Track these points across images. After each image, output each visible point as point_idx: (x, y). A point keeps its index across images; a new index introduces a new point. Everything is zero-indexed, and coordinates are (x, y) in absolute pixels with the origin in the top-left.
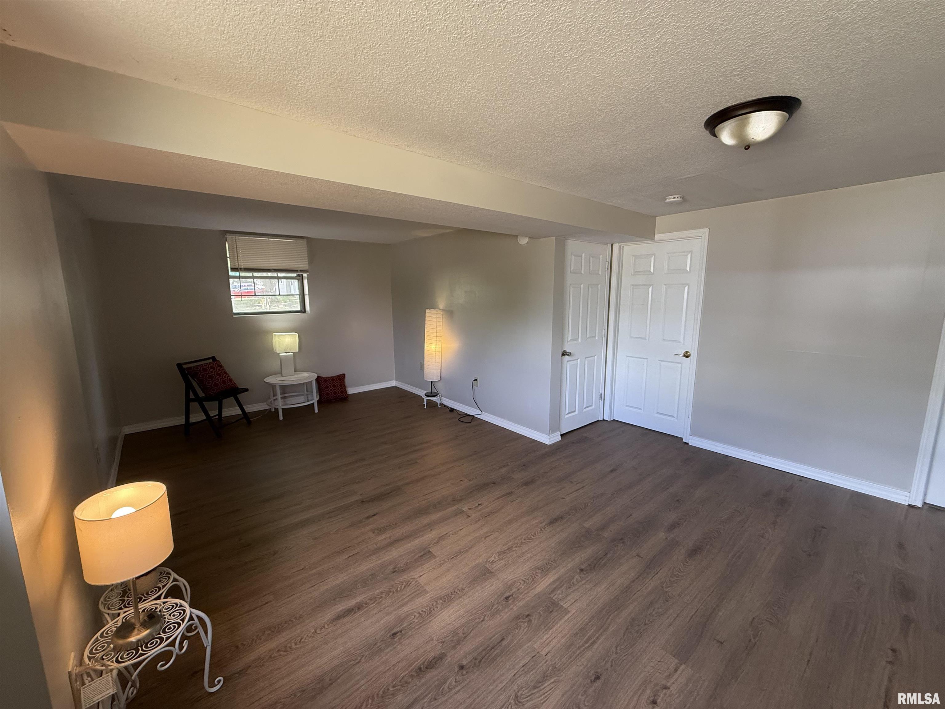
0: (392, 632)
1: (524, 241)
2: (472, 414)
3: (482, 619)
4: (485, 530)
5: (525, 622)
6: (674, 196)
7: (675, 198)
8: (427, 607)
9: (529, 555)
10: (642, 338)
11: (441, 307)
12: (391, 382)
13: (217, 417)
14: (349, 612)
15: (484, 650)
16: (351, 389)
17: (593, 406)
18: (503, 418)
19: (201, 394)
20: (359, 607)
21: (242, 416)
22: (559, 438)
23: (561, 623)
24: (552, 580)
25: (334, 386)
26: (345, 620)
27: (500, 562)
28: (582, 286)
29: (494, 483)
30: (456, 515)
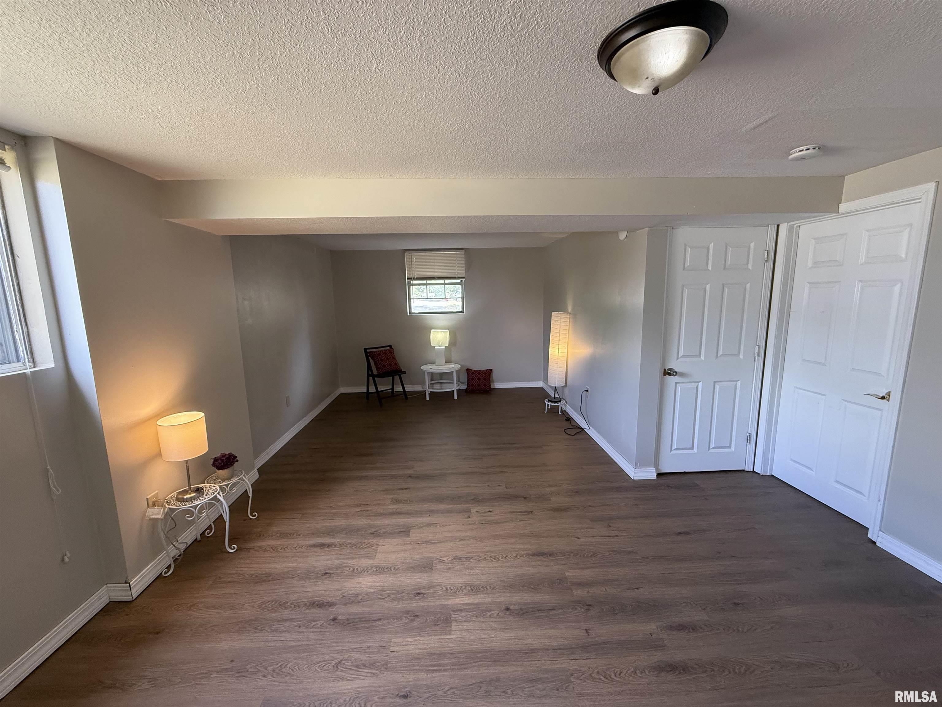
0: (327, 572)
1: (623, 236)
2: (583, 428)
3: (383, 597)
4: (468, 534)
5: (408, 619)
6: (801, 148)
7: (803, 150)
8: (362, 568)
9: (477, 571)
10: (820, 363)
11: (570, 309)
12: (538, 382)
13: (391, 390)
14: (322, 545)
15: (360, 618)
16: (497, 383)
17: (733, 448)
18: (604, 438)
19: (375, 372)
20: (329, 545)
21: (403, 393)
22: (654, 476)
23: (433, 637)
24: (470, 601)
25: (479, 379)
26: (315, 549)
27: (447, 565)
28: (708, 286)
29: (525, 498)
30: (460, 512)
